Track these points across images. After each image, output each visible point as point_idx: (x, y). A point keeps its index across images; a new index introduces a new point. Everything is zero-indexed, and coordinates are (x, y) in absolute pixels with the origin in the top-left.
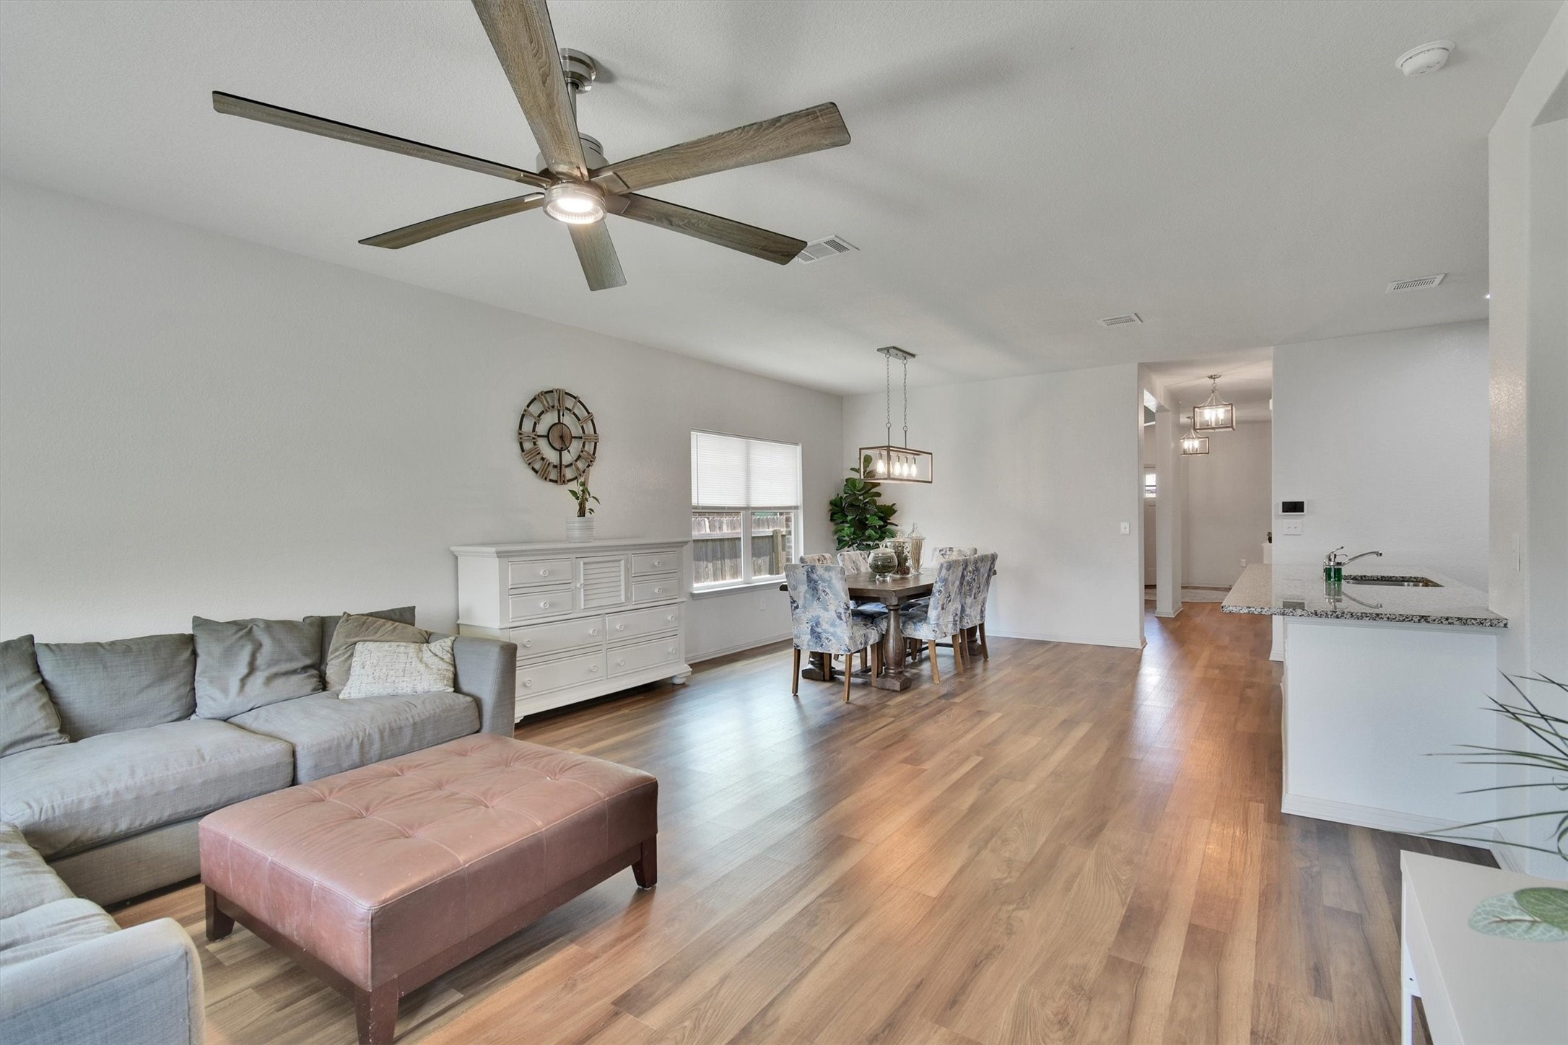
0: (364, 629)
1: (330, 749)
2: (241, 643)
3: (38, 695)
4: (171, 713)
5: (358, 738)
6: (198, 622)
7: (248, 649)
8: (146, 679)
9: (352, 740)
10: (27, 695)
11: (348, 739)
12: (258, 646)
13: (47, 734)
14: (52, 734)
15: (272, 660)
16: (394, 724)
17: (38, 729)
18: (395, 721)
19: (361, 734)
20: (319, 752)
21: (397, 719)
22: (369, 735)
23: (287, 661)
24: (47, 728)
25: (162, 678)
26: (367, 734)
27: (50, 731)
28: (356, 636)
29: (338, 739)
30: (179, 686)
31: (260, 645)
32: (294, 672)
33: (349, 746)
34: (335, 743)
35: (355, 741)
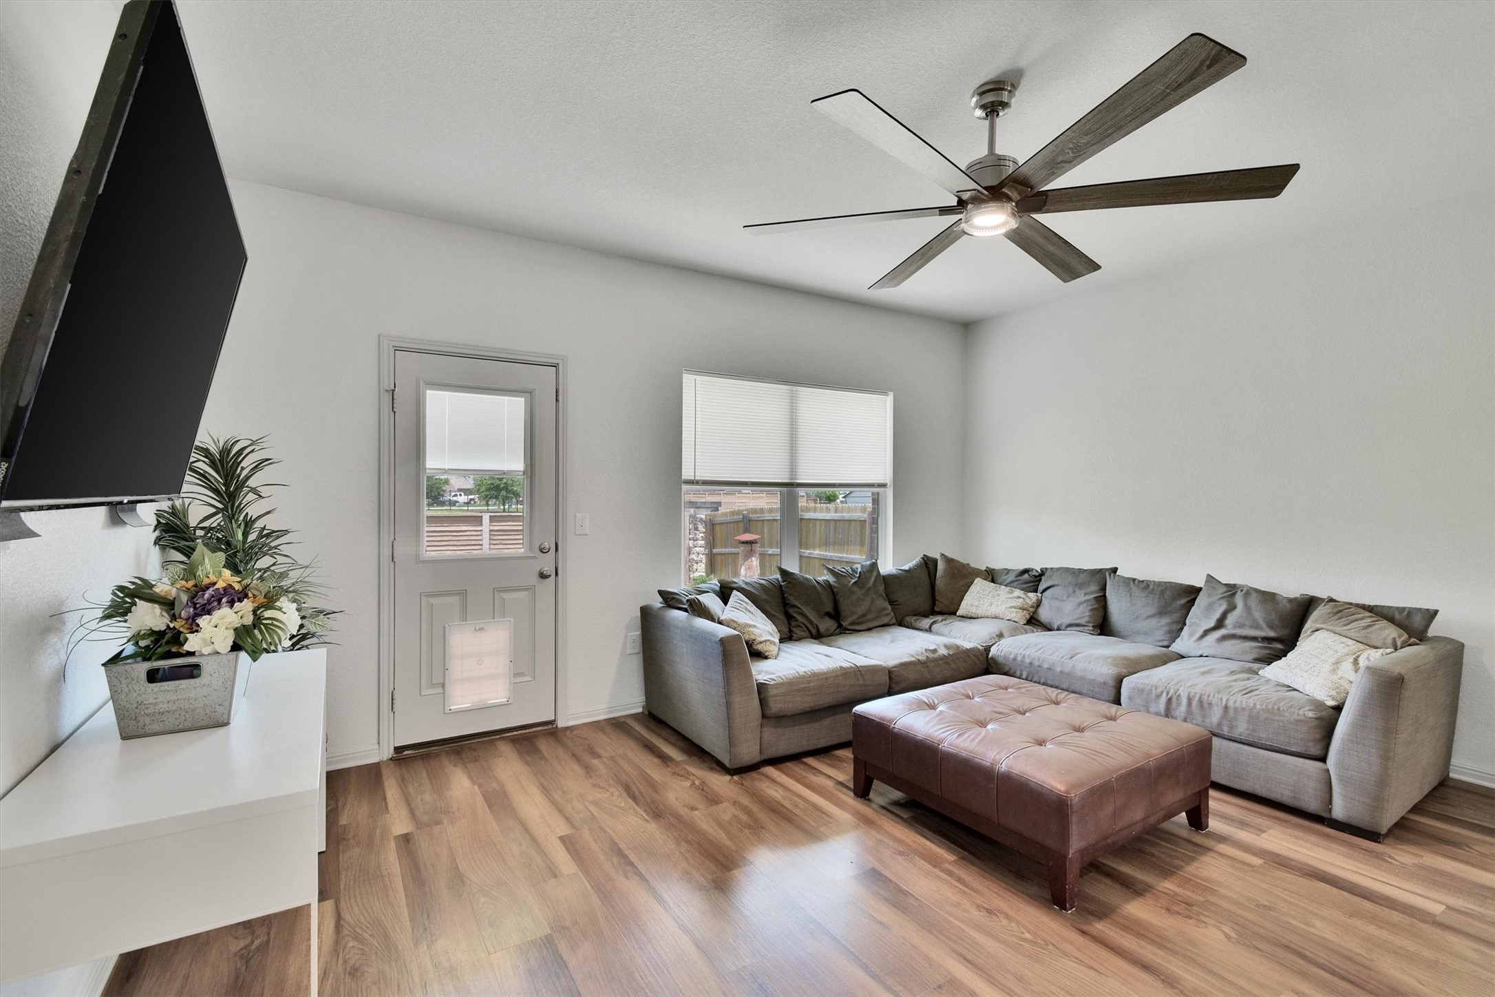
0: (1336, 617)
1: (1143, 690)
2: (1220, 602)
3: (1094, 602)
4: (1163, 640)
5: (1168, 694)
6: (1210, 579)
7: (1224, 607)
8: (1150, 611)
9: (1162, 692)
10: (1089, 600)
11: (1159, 690)
12: (1232, 608)
13: (1086, 626)
14: (1089, 626)
15: (1238, 622)
16: (1205, 698)
17: (1083, 621)
18: (1209, 695)
19: (1172, 692)
20: (1134, 689)
21: (1212, 695)
22: (1179, 695)
23: (1251, 627)
24: (1088, 622)
25: (1161, 613)
26: (1177, 694)
27: (1088, 624)
28: (1323, 623)
29: (1152, 686)
30: (1173, 623)
31: (1235, 608)
32: (1254, 639)
33: (1159, 696)
34: (1148, 688)
35: (1164, 695)
